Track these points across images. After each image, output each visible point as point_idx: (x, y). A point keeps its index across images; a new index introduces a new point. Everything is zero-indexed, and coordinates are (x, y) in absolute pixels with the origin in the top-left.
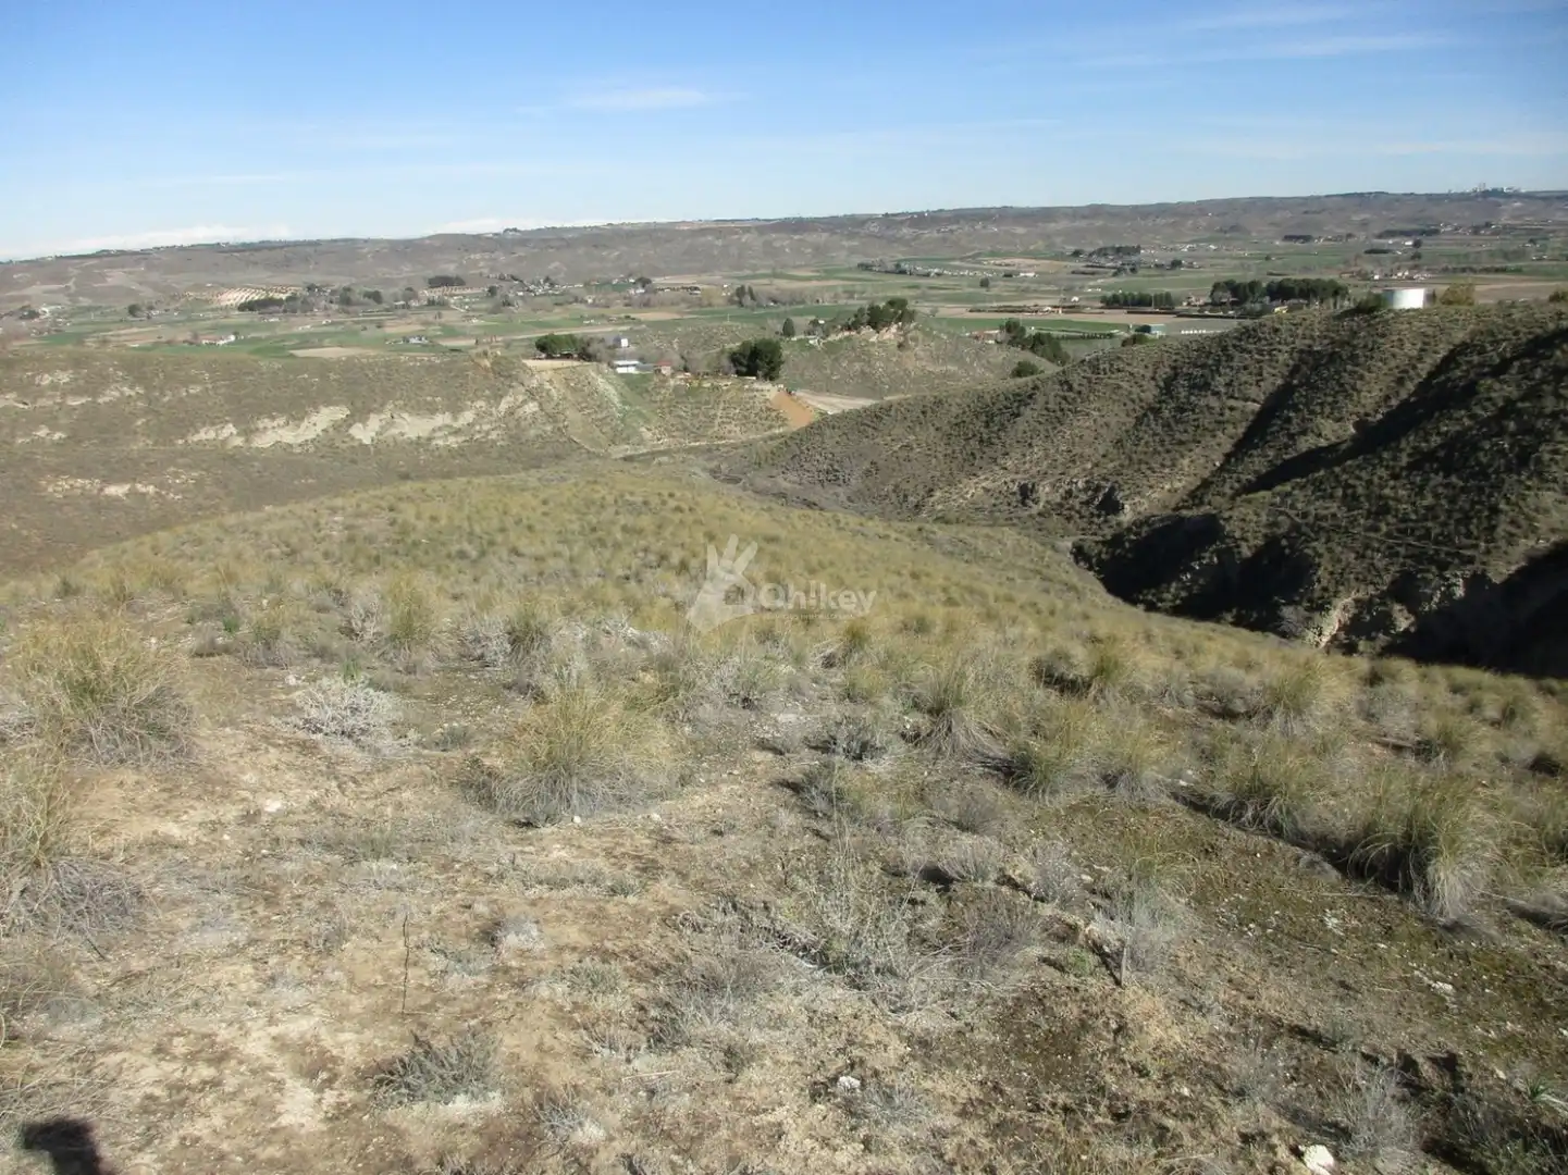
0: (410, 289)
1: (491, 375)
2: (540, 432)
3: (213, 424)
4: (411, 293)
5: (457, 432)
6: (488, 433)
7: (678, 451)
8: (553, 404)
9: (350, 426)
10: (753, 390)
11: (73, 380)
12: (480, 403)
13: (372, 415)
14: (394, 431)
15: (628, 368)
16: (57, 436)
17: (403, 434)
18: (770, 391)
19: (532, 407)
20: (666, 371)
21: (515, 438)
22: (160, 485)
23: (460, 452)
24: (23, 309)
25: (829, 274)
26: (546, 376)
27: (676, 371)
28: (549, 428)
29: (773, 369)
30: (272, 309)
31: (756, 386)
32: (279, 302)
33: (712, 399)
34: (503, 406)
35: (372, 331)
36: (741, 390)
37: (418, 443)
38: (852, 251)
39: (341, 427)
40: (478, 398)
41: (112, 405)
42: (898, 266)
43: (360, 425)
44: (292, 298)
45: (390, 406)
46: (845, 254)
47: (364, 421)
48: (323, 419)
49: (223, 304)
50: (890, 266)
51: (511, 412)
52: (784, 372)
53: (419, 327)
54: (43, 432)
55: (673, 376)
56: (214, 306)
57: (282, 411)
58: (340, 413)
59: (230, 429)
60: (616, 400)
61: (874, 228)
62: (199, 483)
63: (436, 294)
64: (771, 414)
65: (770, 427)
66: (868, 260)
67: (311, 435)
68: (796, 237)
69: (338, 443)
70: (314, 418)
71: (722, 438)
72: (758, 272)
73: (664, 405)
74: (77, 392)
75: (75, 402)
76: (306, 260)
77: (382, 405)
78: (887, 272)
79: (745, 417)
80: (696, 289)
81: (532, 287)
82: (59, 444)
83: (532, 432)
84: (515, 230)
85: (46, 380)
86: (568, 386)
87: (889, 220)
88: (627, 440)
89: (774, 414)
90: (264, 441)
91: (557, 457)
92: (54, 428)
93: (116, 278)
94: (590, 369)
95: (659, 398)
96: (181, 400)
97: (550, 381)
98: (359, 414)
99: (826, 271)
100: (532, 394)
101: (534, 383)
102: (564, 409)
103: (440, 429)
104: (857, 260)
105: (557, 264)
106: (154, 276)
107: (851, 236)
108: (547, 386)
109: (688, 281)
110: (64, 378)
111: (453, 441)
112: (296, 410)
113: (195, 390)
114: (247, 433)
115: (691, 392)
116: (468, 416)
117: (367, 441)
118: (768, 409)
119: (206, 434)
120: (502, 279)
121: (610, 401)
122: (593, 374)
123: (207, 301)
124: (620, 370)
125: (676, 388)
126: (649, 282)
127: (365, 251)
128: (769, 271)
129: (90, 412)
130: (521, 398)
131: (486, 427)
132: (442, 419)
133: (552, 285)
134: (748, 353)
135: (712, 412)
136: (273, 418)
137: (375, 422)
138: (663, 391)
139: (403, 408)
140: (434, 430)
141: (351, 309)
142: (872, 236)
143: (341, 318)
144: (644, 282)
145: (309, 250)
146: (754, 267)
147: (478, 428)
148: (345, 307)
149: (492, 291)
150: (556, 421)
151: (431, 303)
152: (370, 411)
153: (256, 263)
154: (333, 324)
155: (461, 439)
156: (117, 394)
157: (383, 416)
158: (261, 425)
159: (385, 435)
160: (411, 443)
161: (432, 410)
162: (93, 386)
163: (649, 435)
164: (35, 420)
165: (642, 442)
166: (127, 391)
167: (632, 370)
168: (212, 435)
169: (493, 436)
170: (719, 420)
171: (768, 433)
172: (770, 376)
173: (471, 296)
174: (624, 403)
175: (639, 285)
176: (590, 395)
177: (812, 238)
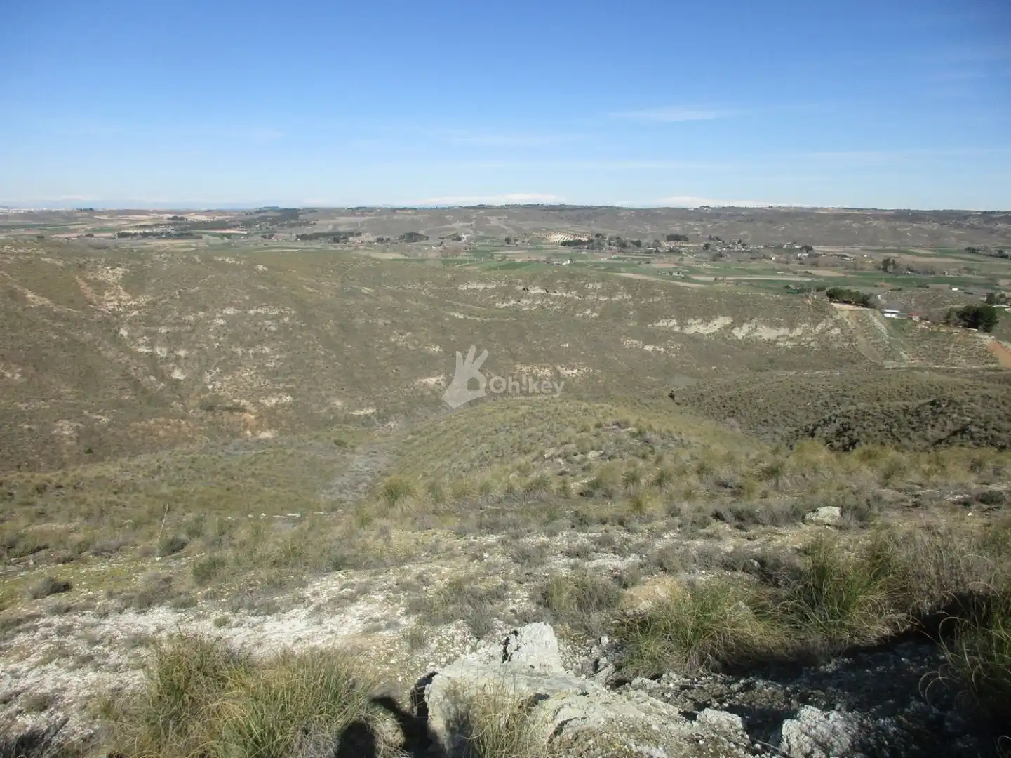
0: (657, 241)
1: (811, 309)
2: (841, 346)
3: (666, 318)
4: (657, 243)
5: (791, 339)
6: (809, 343)
7: (926, 370)
8: (849, 331)
9: (733, 328)
10: (975, 338)
11: (602, 288)
12: (806, 325)
13: (745, 324)
14: (756, 334)
15: (892, 314)
16: (595, 315)
17: (761, 337)
18: (987, 340)
19: (836, 331)
20: (916, 319)
21: (825, 348)
22: (666, 348)
23: (792, 351)
24: (454, 235)
25: (943, 253)
26: (845, 314)
27: (922, 319)
28: (846, 344)
29: (989, 326)
30: (581, 246)
31: (977, 335)
32: (584, 243)
33: (947, 340)
34: (819, 328)
35: (644, 266)
36: (966, 336)
37: (770, 343)
38: (960, 238)
39: (729, 328)
40: (805, 322)
41: (619, 303)
42: (1001, 252)
43: (737, 328)
44: (591, 241)
45: (755, 320)
46: (955, 238)
47: (741, 326)
48: (721, 322)
49: (552, 241)
50: (994, 251)
51: (823, 332)
52: (997, 328)
53: (673, 266)
54: (588, 312)
55: (920, 322)
56: (547, 241)
57: (700, 316)
58: (727, 320)
59: (674, 322)
60: (885, 333)
61: (975, 222)
62: (682, 349)
63: (672, 244)
64: (986, 355)
65: (987, 363)
66: (975, 246)
67: (712, 331)
68: (914, 225)
69: (726, 336)
70: (715, 322)
71: (954, 365)
72: (887, 248)
73: (915, 339)
74: (604, 294)
75: (603, 299)
76: (589, 218)
77: (752, 319)
78: (991, 256)
79: (970, 354)
80: (845, 256)
81: (730, 246)
82: (595, 318)
83: (836, 345)
84: (707, 207)
85: (591, 286)
86: (858, 322)
87: (988, 216)
88: (893, 358)
89: (989, 354)
90: (690, 331)
91: (853, 362)
92: (593, 311)
93: (494, 221)
94: (869, 312)
95: (910, 335)
96: (650, 304)
97: (847, 317)
98: (739, 322)
99: (940, 251)
100: (837, 323)
101: (838, 317)
102: (856, 335)
103: (783, 336)
104: (965, 245)
105: (745, 232)
106: (513, 222)
107: (959, 226)
108: (846, 320)
109: (837, 250)
110: (599, 286)
111: (789, 344)
112: (707, 317)
113: (657, 299)
114: (682, 325)
115: (932, 334)
116: (798, 331)
117: (740, 338)
118: (986, 351)
119: (662, 323)
120: (710, 238)
121: (881, 333)
122: (871, 316)
123: (543, 239)
124: (888, 315)
125: (923, 330)
126: (812, 249)
127: (622, 214)
128: (895, 248)
129: (609, 303)
130: (830, 325)
131: (809, 339)
132: (784, 331)
133: (744, 245)
134: (971, 313)
135: (946, 348)
136: (695, 319)
137: (746, 328)
138: (913, 331)
139: (764, 322)
140: (778, 337)
141: (626, 250)
142: (972, 227)
143: (622, 255)
144: (808, 249)
145: (591, 212)
146: (885, 245)
147: (803, 339)
148: (623, 249)
149: (707, 246)
150: (851, 341)
151: (671, 251)
152: (744, 322)
153: (562, 218)
154: (618, 258)
155: (793, 344)
156: (620, 297)
157: (751, 325)
158: (689, 322)
159: (752, 335)
160: (765, 342)
161: (778, 325)
162: (611, 291)
163: (905, 357)
164: (585, 307)
165: (902, 360)
166: (626, 296)
167: (894, 316)
168: (665, 324)
169: (812, 344)
170: (950, 354)
171: (986, 366)
172: (987, 330)
173: (694, 248)
174: (891, 335)
175: (805, 250)
176: (871, 328)
177: (927, 226)
